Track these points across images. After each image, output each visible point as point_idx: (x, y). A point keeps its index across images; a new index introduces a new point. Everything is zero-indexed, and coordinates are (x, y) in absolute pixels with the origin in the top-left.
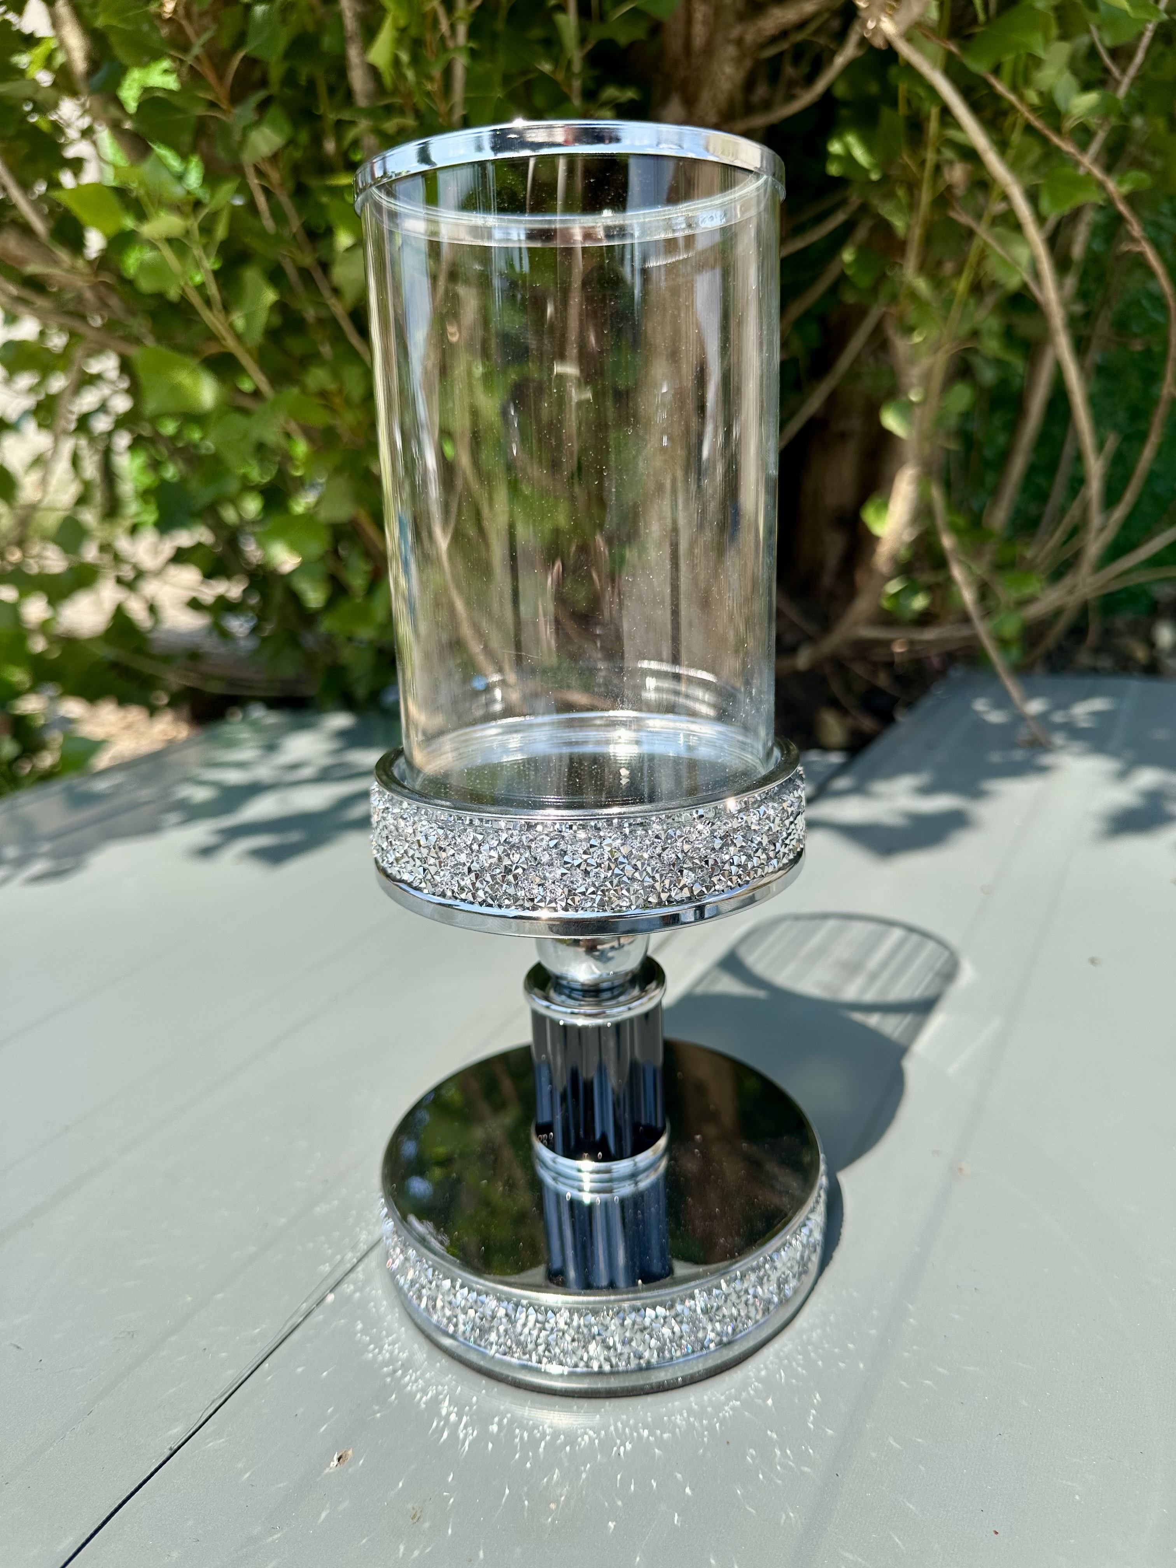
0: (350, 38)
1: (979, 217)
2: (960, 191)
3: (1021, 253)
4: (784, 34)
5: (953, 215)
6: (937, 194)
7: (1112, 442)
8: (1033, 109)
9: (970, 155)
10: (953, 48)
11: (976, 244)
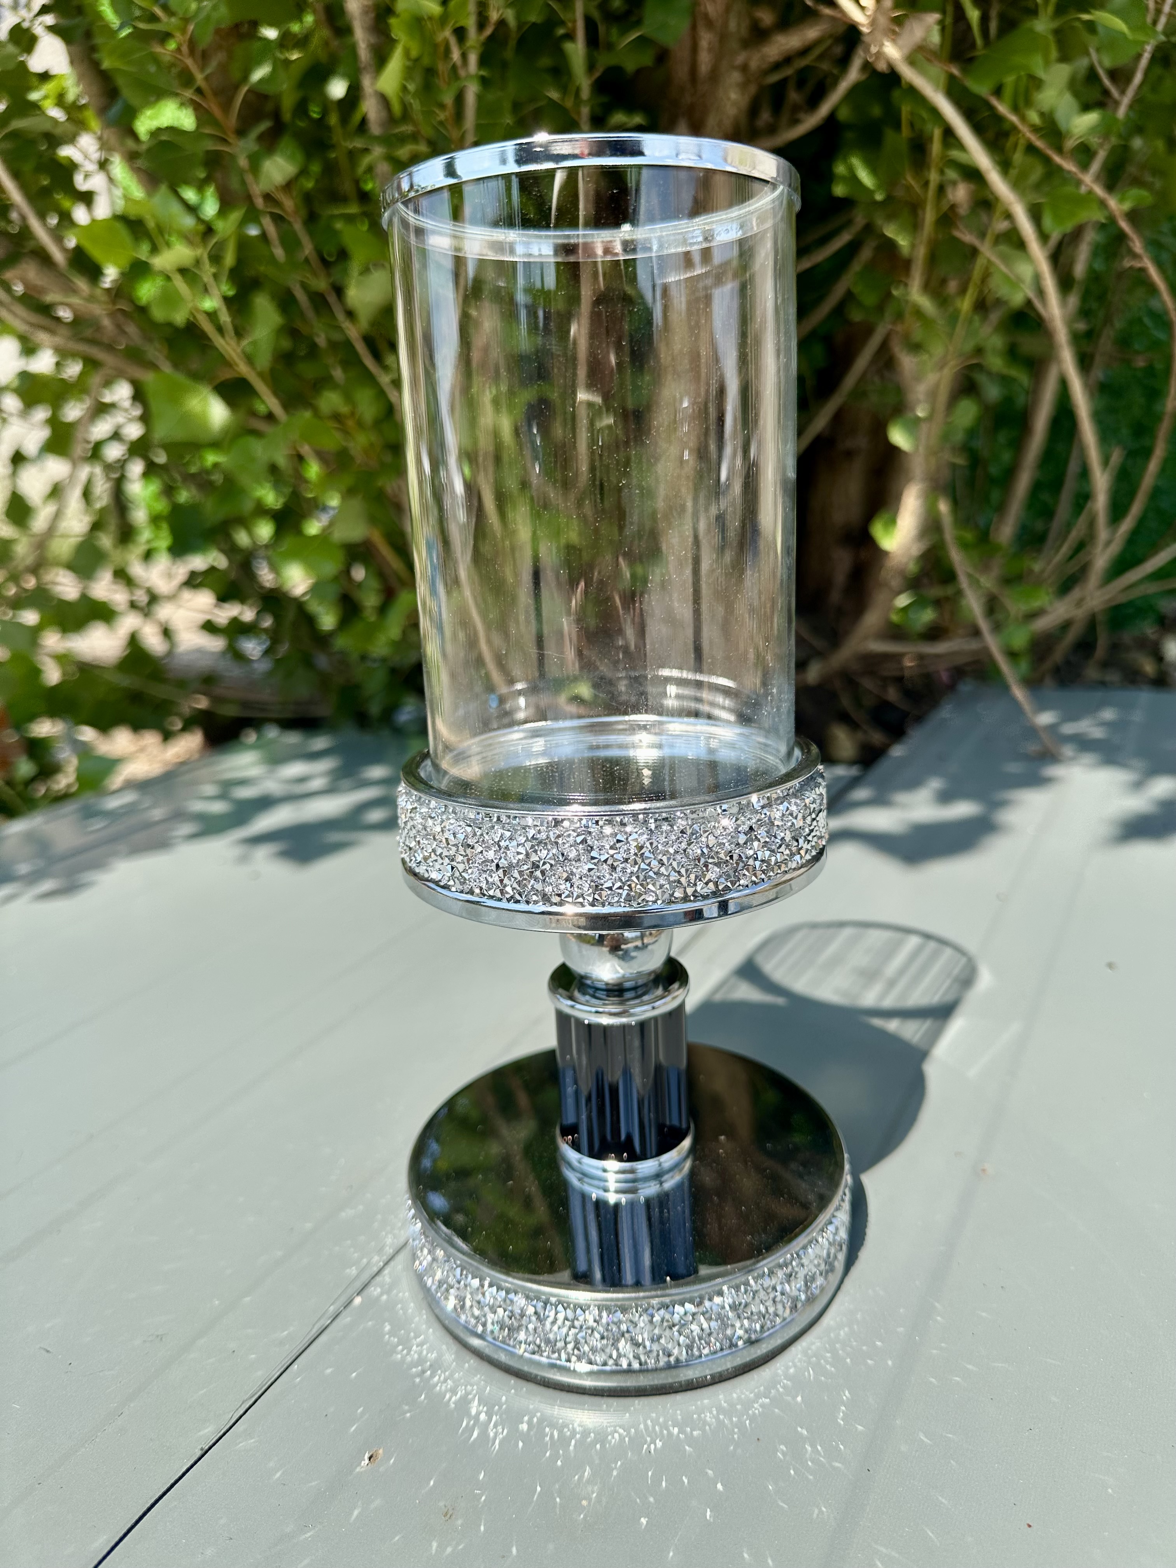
0: (364, 68)
1: (982, 235)
2: (963, 211)
3: (1025, 271)
4: (788, 60)
5: (957, 234)
6: (942, 213)
7: (1117, 456)
8: (1035, 129)
9: (973, 175)
10: (955, 71)
11: (980, 263)
